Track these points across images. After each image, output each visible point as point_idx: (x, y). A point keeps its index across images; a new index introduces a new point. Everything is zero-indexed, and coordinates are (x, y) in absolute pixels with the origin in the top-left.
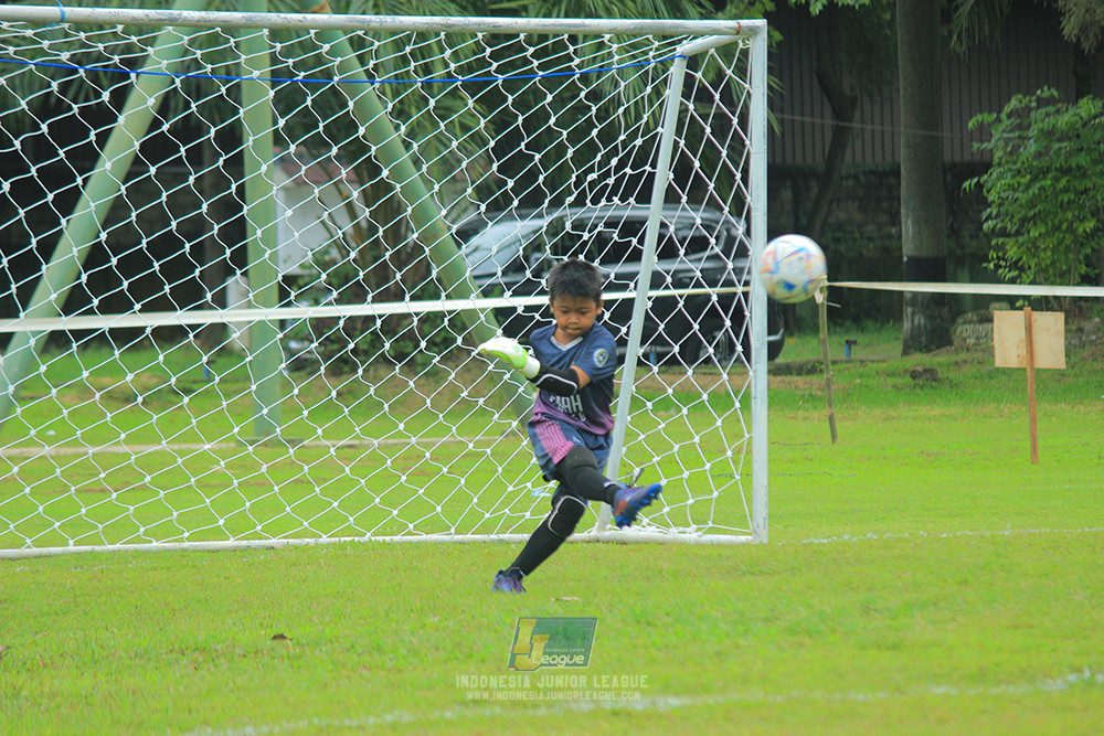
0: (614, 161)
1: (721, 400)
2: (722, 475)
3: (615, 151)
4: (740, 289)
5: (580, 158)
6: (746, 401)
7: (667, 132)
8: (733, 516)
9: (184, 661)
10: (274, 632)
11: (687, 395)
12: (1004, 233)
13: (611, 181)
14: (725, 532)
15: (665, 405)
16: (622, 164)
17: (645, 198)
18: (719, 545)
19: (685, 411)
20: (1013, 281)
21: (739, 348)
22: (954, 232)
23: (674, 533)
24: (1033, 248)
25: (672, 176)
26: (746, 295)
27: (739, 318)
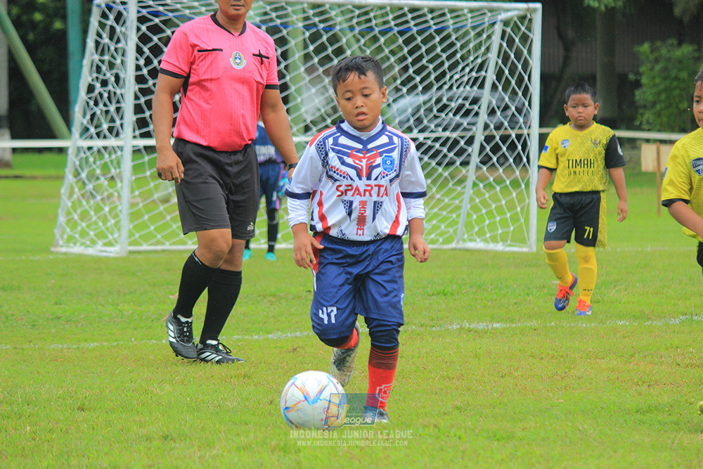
0: (467, 70)
1: (515, 184)
2: (515, 219)
3: (468, 65)
4: (525, 132)
5: (451, 68)
6: (527, 185)
7: (493, 56)
8: (520, 238)
9: (265, 301)
10: (307, 290)
11: (499, 181)
12: (645, 107)
13: (466, 79)
14: (515, 246)
15: (489, 186)
16: (471, 70)
17: (481, 86)
18: (514, 253)
19: (498, 188)
20: (649, 130)
21: (525, 160)
22: (620, 106)
23: (492, 246)
24: (659, 115)
25: (495, 77)
26: (528, 135)
27: (524, 146)
